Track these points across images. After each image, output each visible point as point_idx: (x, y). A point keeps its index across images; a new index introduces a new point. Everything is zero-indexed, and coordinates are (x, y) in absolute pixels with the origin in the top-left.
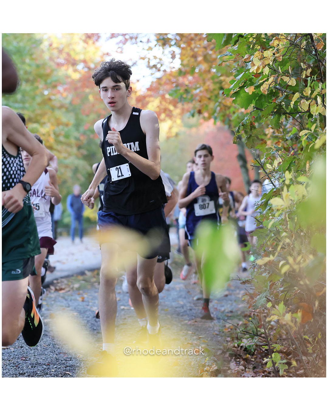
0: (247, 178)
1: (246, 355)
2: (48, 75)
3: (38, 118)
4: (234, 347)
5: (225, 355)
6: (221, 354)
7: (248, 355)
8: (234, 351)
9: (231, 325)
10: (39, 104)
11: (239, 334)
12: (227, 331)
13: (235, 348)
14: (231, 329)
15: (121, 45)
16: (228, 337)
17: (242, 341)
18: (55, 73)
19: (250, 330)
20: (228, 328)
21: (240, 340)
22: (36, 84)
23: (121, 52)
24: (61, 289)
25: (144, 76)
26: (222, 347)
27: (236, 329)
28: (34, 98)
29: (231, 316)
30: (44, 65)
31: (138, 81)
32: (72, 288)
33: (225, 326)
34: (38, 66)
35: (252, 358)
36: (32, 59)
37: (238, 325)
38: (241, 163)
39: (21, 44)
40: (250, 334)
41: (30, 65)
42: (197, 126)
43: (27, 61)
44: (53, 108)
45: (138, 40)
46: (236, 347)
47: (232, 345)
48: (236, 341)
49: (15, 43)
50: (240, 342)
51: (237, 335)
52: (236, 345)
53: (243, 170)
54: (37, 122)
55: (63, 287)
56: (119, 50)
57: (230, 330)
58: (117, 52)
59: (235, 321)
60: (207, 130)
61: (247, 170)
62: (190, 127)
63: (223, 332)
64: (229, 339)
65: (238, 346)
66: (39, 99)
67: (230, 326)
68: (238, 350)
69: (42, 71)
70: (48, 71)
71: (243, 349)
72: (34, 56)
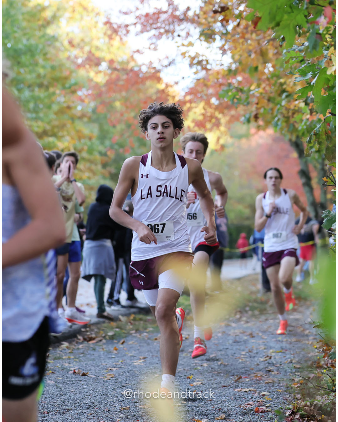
0: (311, 199)
1: (321, 416)
2: (66, 78)
3: (56, 130)
4: (306, 405)
5: (295, 416)
6: (290, 415)
7: (323, 416)
8: (305, 411)
9: (301, 378)
10: (56, 113)
11: (311, 390)
12: (296, 386)
13: (307, 408)
14: (301, 384)
15: (154, 40)
16: (298, 393)
17: (315, 399)
18: (74, 75)
19: (324, 384)
20: (298, 383)
21: (312, 397)
22: (51, 90)
23: (155, 49)
24: (91, 339)
25: (183, 78)
26: (290, 407)
27: (307, 384)
28: (49, 107)
29: (299, 368)
30: (61, 65)
31: (177, 83)
32: (104, 337)
33: (294, 380)
34: (53, 68)
35: (328, 419)
36: (46, 59)
37: (309, 378)
38: (303, 180)
39: (33, 42)
40: (324, 389)
41: (44, 67)
42: (247, 136)
43: (41, 61)
44: (73, 119)
45: (176, 34)
46: (308, 406)
47: (303, 403)
48: (308, 399)
49: (24, 41)
50: (312, 400)
51: (309, 391)
52: (308, 404)
53: (307, 189)
54: (54, 135)
55: (93, 336)
56: (152, 47)
57: (299, 385)
58: (149, 48)
59: (305, 374)
60: (261, 141)
61: (311, 189)
62: (240, 137)
63: (292, 388)
64: (299, 396)
65: (311, 405)
66: (55, 107)
67: (299, 380)
68: (311, 410)
69: (58, 74)
70: (65, 73)
71: (317, 408)
72: (49, 56)
